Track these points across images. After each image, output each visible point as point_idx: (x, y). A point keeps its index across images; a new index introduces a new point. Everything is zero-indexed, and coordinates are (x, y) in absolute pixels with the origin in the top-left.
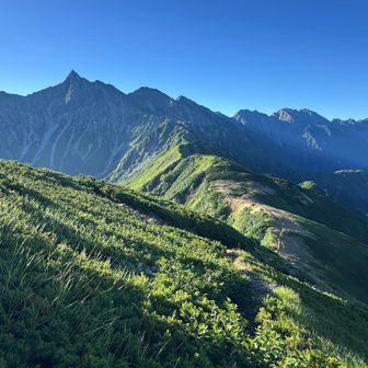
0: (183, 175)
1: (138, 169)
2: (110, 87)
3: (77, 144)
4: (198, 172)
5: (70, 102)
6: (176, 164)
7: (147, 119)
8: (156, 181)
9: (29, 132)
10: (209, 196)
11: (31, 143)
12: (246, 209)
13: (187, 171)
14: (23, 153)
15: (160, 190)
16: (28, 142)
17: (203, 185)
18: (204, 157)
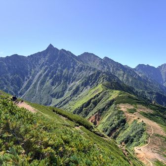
0: (103, 100)
1: (80, 95)
4: (111, 99)
6: (99, 94)
8: (89, 102)
10: (116, 112)
11: (28, 80)
12: (135, 120)
13: (105, 98)
15: (91, 107)
17: (113, 106)
18: (114, 91)
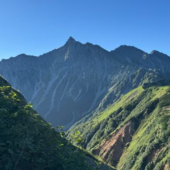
0: (141, 103)
2: (97, 47)
3: (71, 89)
5: (67, 59)
7: (124, 69)
9: (39, 81)
10: (160, 119)
11: (39, 89)
13: (144, 100)
14: (34, 96)
16: (37, 88)
